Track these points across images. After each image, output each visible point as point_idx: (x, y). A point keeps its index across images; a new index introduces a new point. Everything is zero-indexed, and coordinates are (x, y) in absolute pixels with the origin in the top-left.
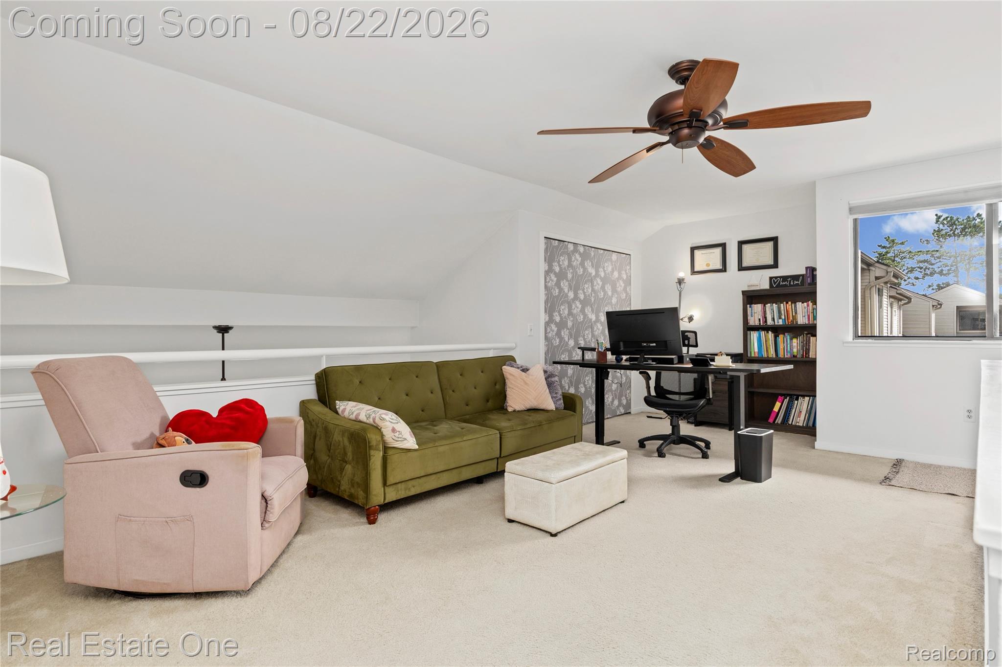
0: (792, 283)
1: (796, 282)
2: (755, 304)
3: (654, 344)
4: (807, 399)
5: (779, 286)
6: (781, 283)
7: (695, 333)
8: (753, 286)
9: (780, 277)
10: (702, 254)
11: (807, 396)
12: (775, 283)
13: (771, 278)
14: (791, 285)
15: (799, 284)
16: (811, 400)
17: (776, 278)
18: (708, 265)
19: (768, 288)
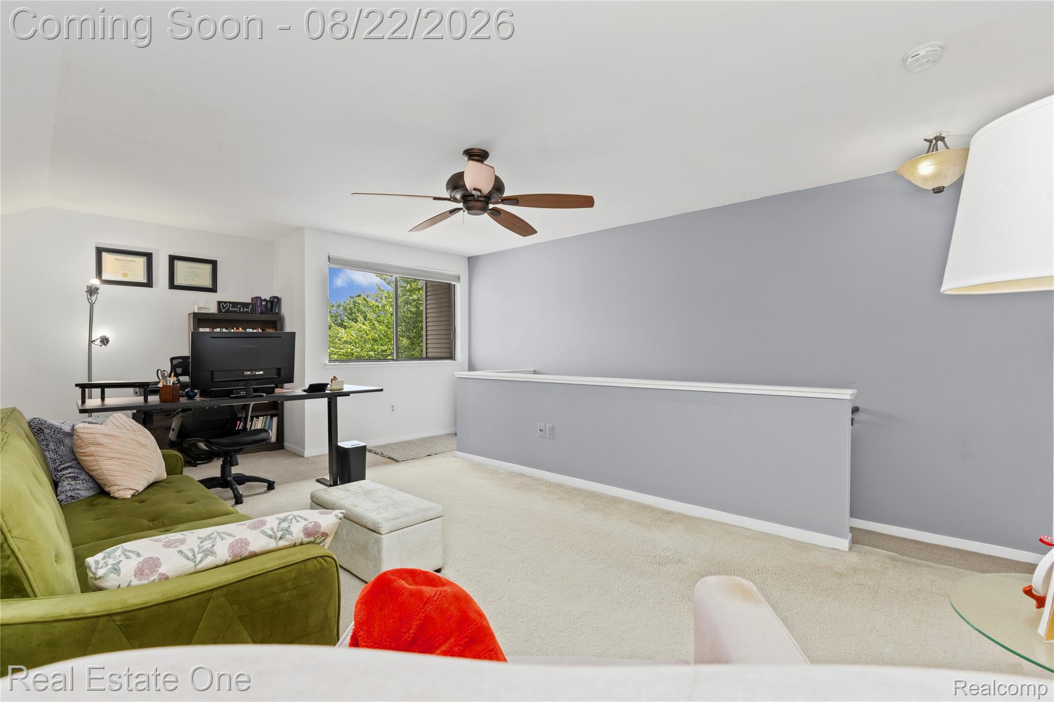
0: (242, 310)
1: (245, 310)
2: (202, 328)
3: (262, 373)
4: (261, 418)
5: (228, 311)
6: (231, 309)
7: (172, 359)
8: (204, 308)
9: (230, 303)
10: (116, 259)
11: (261, 416)
12: (224, 308)
13: (219, 303)
14: (240, 312)
15: (248, 311)
16: (264, 419)
17: (225, 303)
18: (125, 275)
19: (216, 312)
